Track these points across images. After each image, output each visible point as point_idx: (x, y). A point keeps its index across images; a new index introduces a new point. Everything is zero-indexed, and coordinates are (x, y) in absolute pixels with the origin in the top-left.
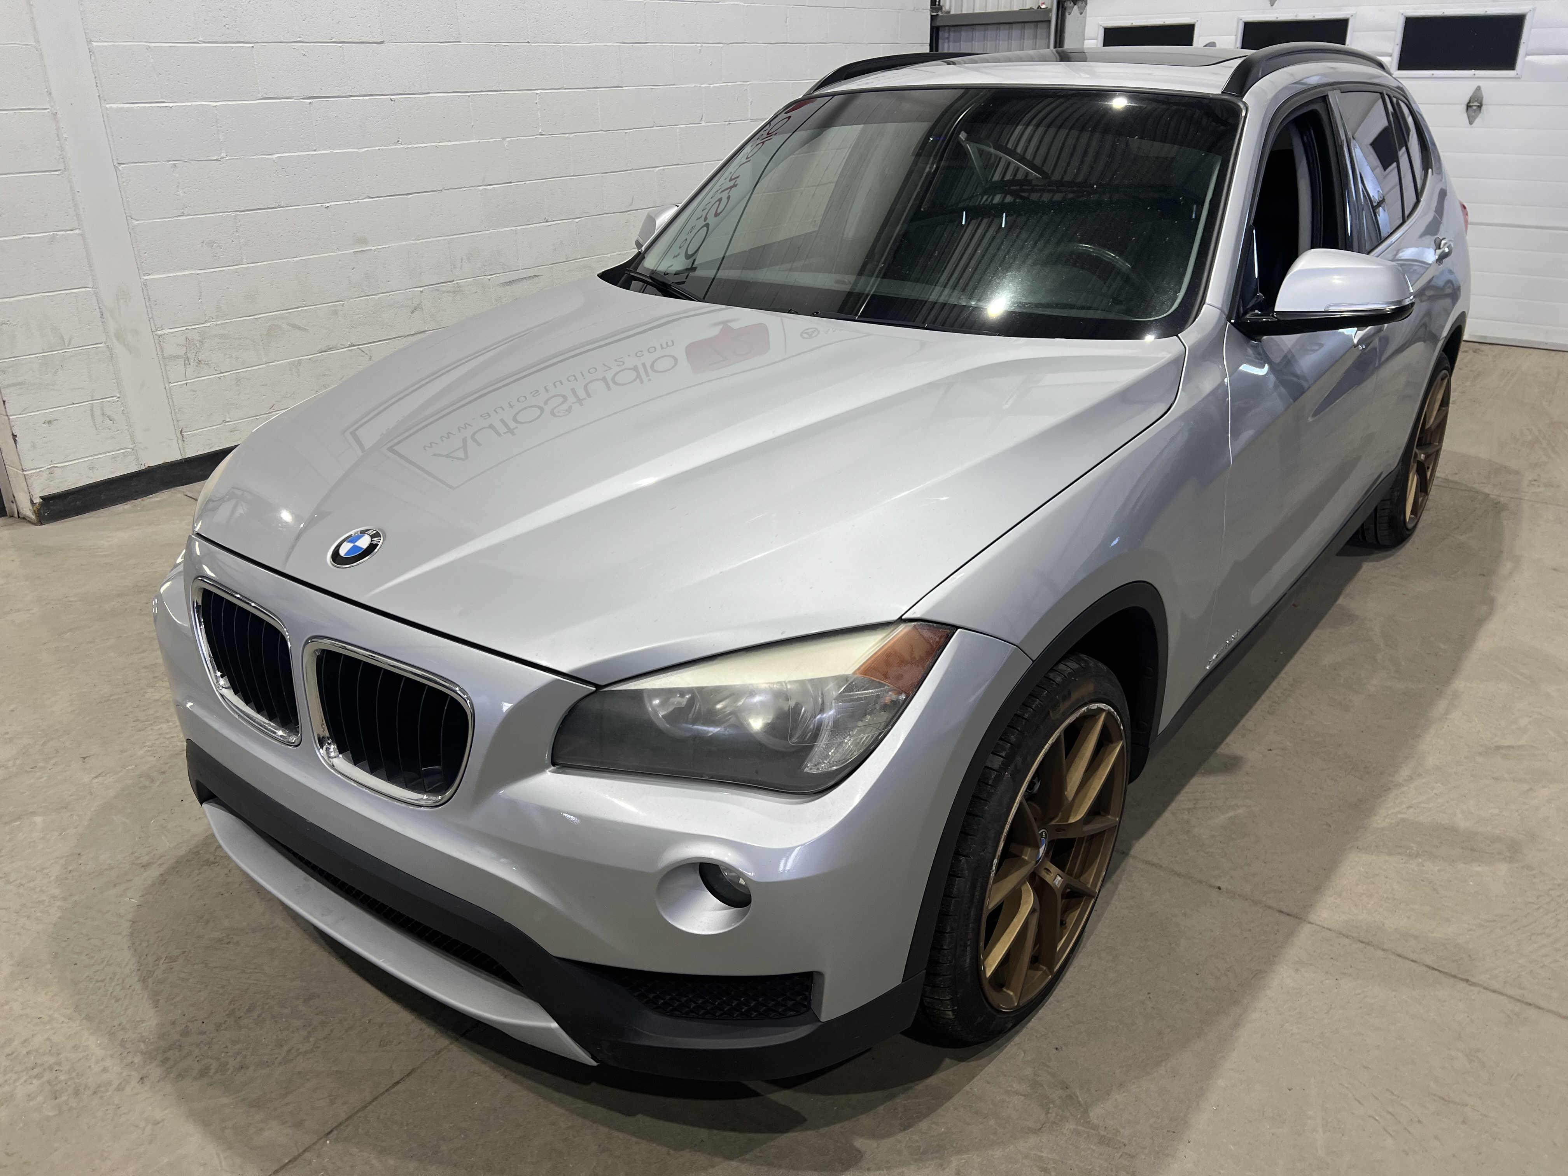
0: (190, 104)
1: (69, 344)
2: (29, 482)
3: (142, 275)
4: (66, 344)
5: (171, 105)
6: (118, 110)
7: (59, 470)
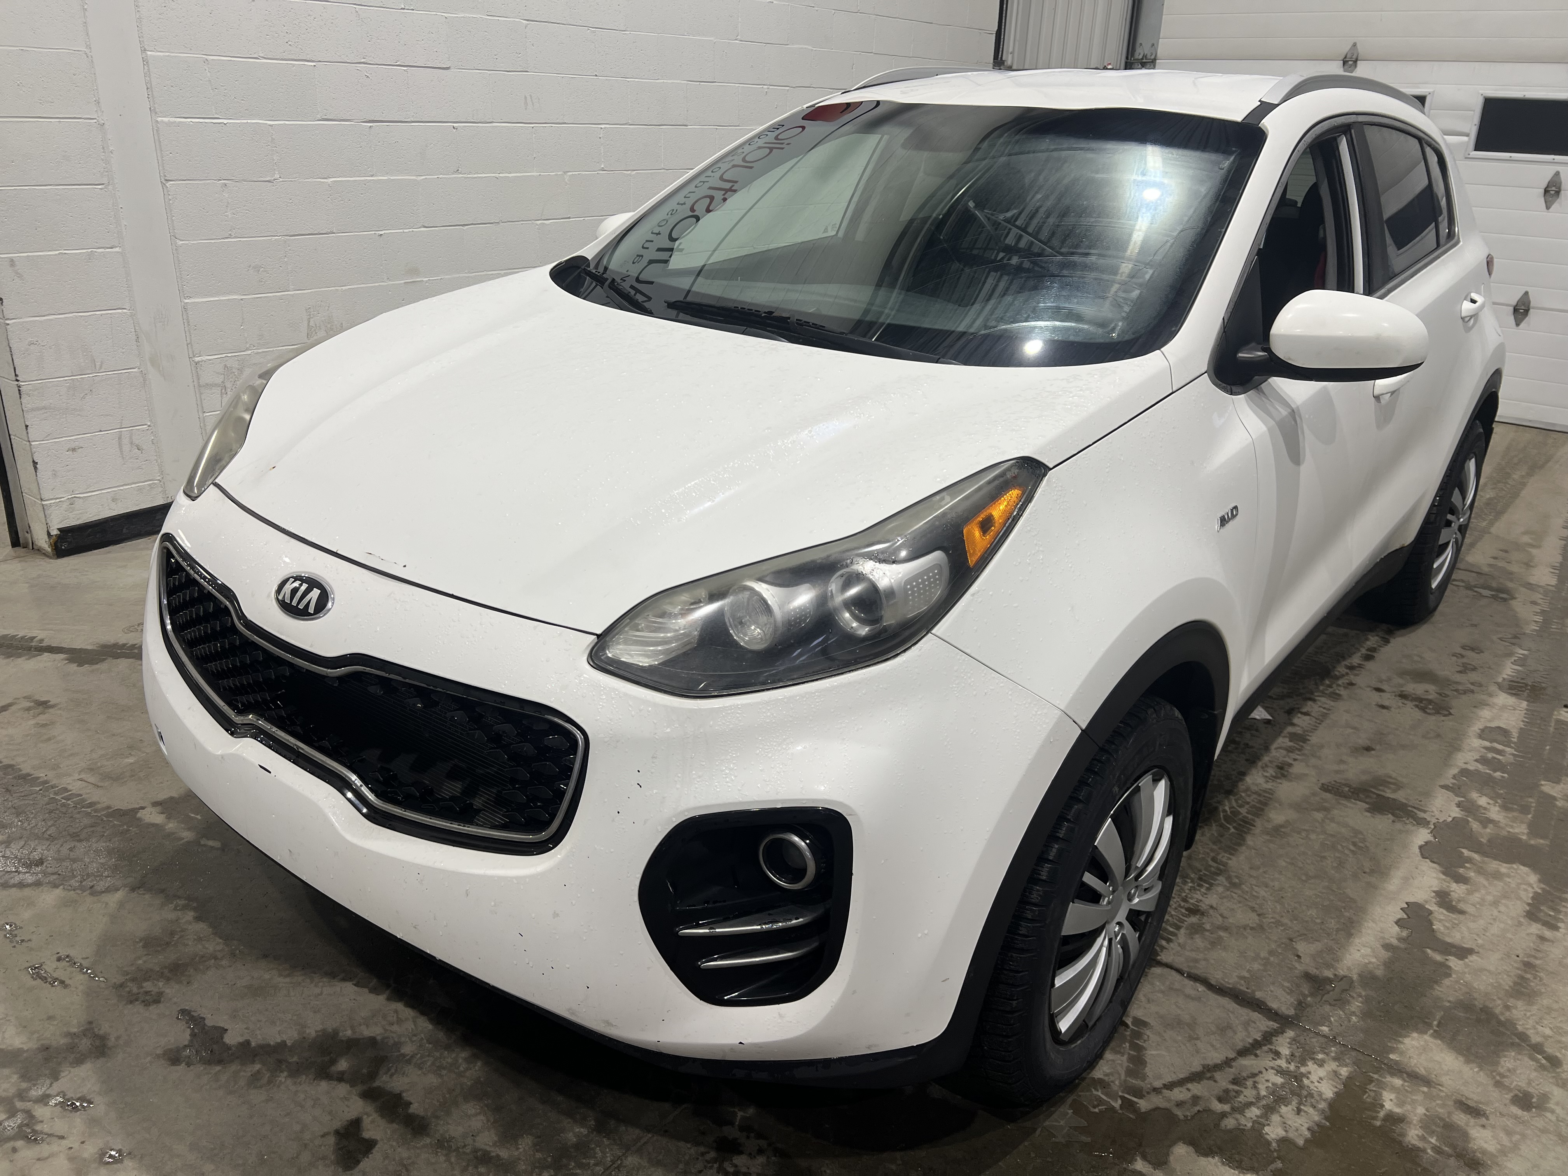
0: (245, 121)
1: (101, 367)
2: (47, 512)
3: (182, 299)
4: (98, 367)
5: (225, 121)
6: (169, 124)
7: (81, 500)
